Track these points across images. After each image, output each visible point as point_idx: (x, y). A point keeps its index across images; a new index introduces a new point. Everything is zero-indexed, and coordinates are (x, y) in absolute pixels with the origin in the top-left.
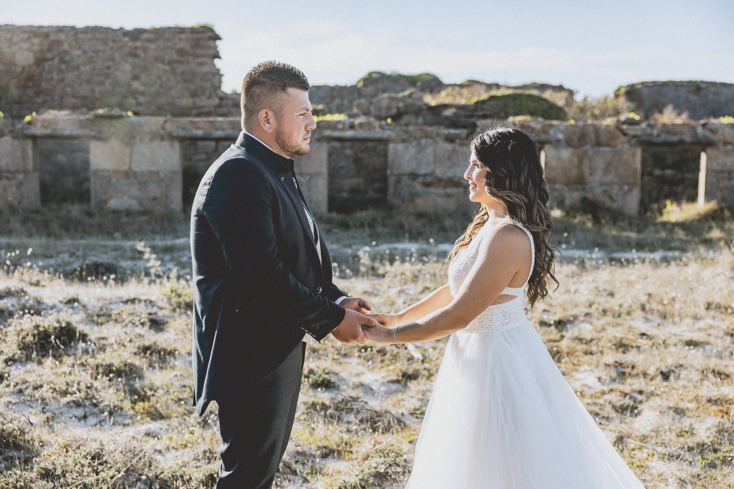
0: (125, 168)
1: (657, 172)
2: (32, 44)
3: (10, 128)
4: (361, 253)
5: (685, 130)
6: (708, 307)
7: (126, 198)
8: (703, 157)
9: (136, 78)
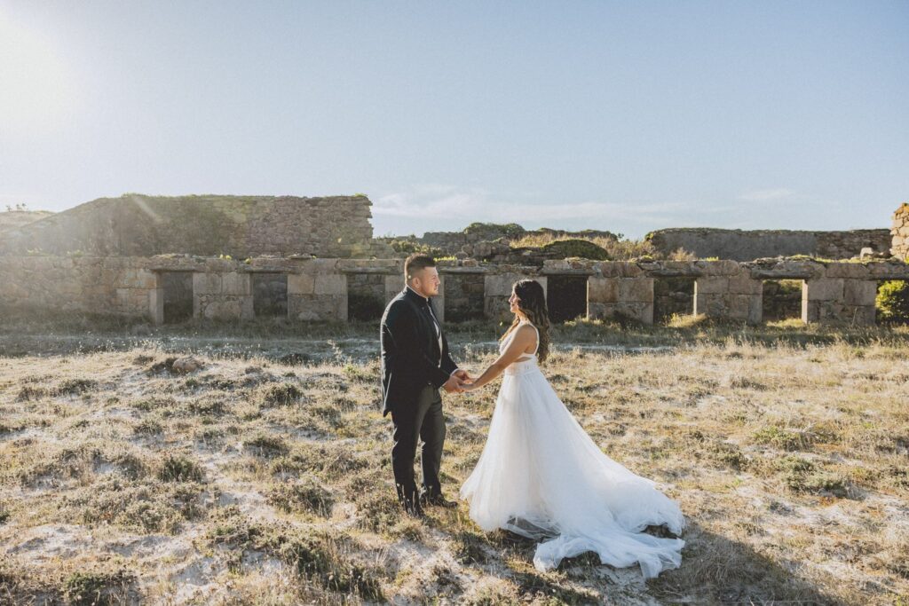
0: (310, 292)
1: (672, 294)
2: (245, 209)
3: (236, 266)
4: (466, 347)
5: (683, 266)
6: (681, 379)
7: (310, 312)
8: (696, 283)
9: (314, 231)
